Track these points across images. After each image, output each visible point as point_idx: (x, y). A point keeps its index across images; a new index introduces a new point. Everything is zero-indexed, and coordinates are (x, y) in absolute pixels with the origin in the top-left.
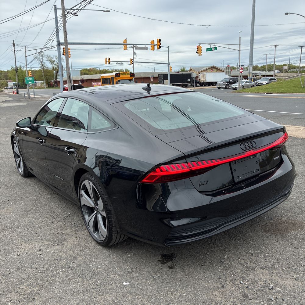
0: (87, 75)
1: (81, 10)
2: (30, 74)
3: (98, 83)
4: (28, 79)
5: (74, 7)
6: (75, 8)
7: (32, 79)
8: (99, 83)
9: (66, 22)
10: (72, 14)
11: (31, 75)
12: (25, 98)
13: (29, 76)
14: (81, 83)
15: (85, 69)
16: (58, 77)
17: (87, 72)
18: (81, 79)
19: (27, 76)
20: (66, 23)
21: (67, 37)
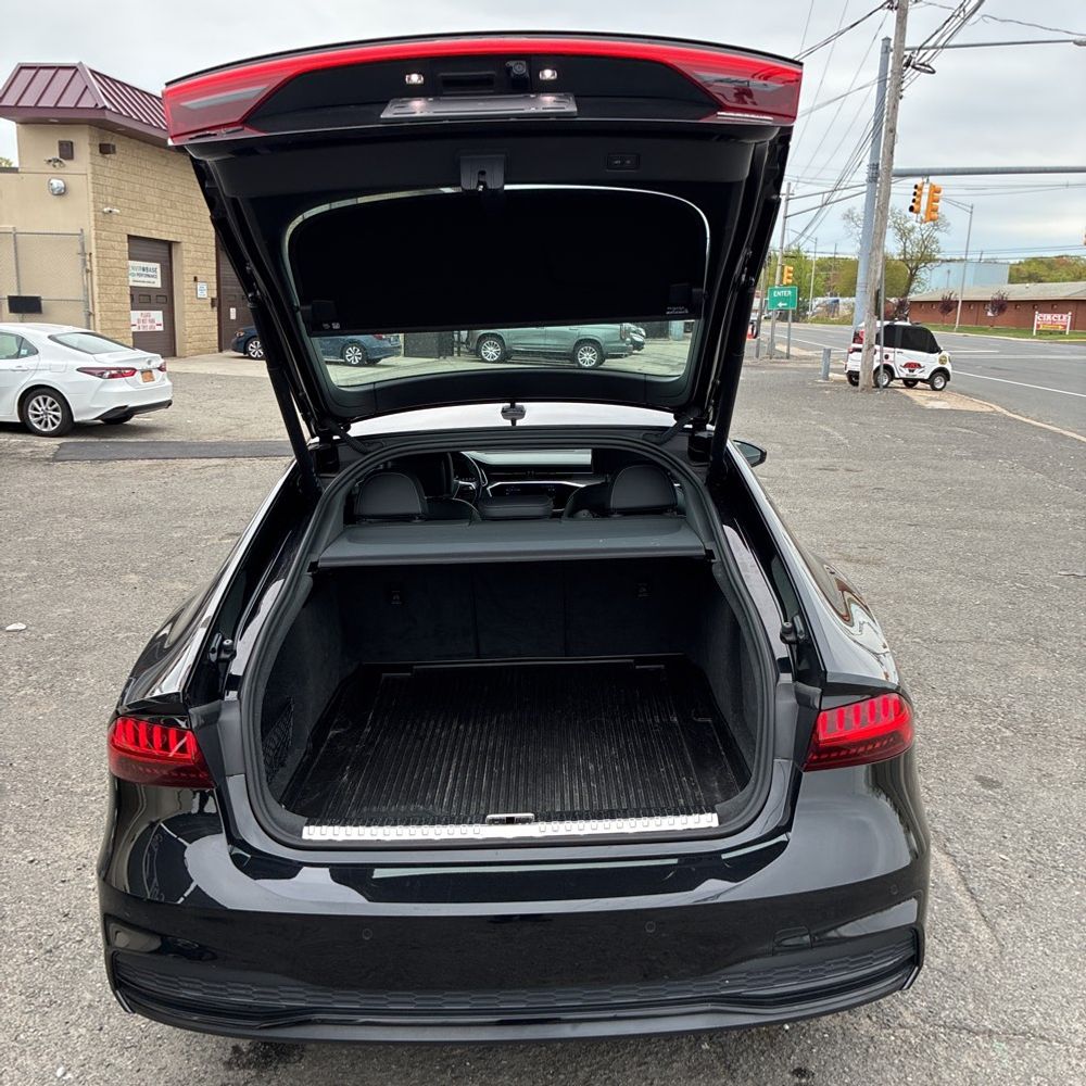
0: (1041, 281)
1: (942, 47)
2: (789, 278)
3: (1059, 316)
4: (779, 293)
5: (928, 41)
6: (930, 44)
7: (790, 292)
8: (1064, 316)
9: (901, 98)
10: (917, 69)
11: (790, 281)
12: (757, 357)
13: (785, 283)
14: (993, 312)
15: (1035, 259)
16: (914, 285)
17: (1042, 271)
18: (996, 297)
19: (777, 282)
20: (900, 101)
21: (892, 153)
